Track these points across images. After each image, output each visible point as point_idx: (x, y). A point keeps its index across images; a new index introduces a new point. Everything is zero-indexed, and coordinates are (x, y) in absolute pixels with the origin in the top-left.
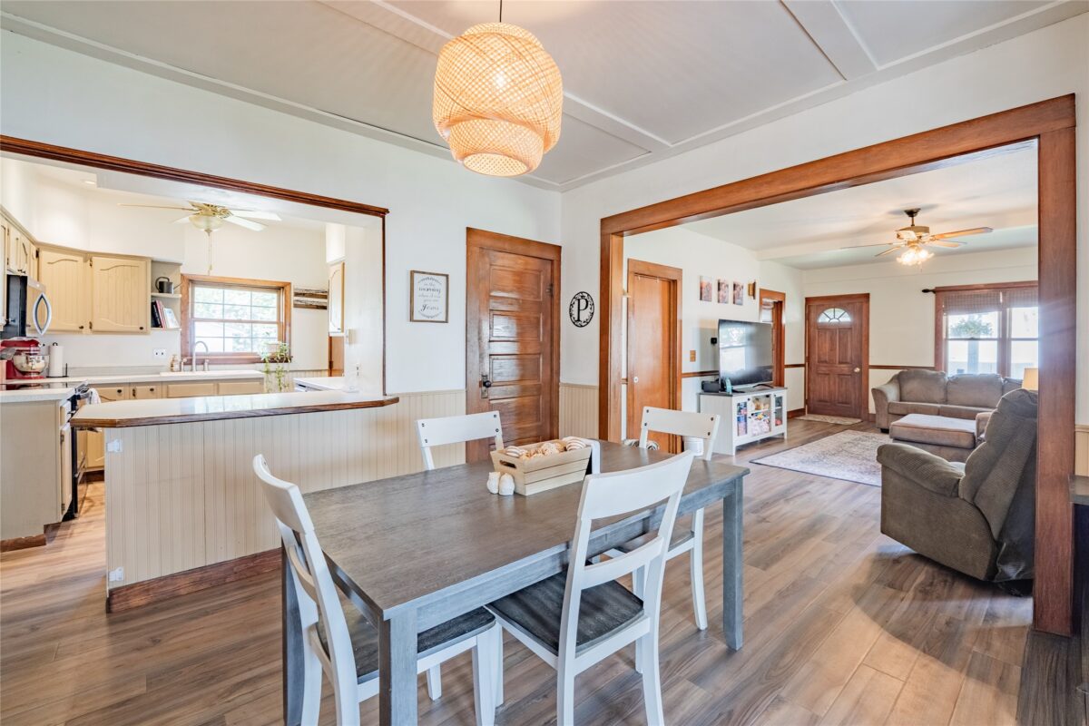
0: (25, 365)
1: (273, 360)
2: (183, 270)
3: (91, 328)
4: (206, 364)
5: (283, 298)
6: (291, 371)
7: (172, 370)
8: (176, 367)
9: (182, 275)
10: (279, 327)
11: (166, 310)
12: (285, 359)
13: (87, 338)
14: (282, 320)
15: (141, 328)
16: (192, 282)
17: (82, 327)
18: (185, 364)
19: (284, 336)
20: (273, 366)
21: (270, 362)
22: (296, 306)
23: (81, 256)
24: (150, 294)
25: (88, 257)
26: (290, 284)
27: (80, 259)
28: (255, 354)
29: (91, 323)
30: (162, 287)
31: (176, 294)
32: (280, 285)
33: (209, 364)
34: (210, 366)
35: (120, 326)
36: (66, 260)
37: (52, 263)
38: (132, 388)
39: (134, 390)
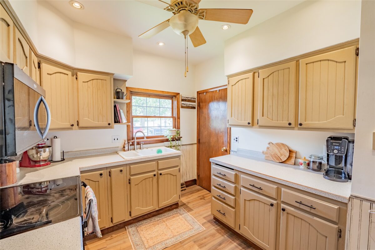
0: (35, 156)
2: (128, 84)
3: (78, 125)
4: (142, 145)
5: (175, 103)
6: (182, 145)
7: (124, 151)
8: (126, 148)
9: (127, 88)
10: (174, 119)
11: (122, 111)
12: (179, 139)
13: (76, 132)
14: (175, 115)
15: (109, 124)
16: (133, 92)
17: (73, 125)
18: (131, 145)
19: (177, 126)
20: (174, 143)
21: (172, 141)
22: (182, 107)
23: (70, 71)
24: (113, 100)
25: (75, 72)
26: (179, 94)
27: (70, 73)
28: (163, 136)
29: (78, 122)
30: (118, 95)
31: (125, 101)
32: (175, 95)
33: (143, 144)
34: (144, 146)
35: (96, 124)
36: (60, 73)
37: (51, 74)
38: (108, 170)
39: (110, 172)
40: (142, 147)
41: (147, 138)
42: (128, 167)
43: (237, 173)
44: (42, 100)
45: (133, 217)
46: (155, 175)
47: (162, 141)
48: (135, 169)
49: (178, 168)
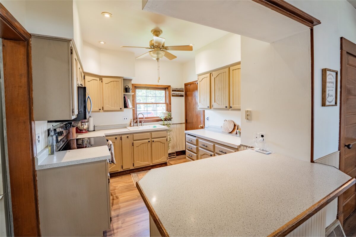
0: (81, 127)
1: (165, 120)
2: (133, 82)
3: (103, 109)
4: (142, 122)
5: (168, 92)
6: (172, 124)
7: (131, 126)
8: (132, 124)
9: (132, 84)
10: (166, 105)
11: (128, 100)
12: (170, 119)
13: (102, 113)
14: (168, 102)
15: (121, 109)
16: (136, 87)
17: (100, 110)
18: (135, 123)
19: (169, 109)
20: (166, 122)
21: (165, 121)
22: (173, 96)
23: (98, 78)
24: (123, 93)
25: (101, 78)
26: (170, 86)
27: (98, 79)
28: (158, 117)
29: (103, 107)
30: (126, 90)
31: (131, 93)
32: (167, 87)
33: (143, 122)
34: (144, 123)
35: (113, 108)
36: (94, 80)
37: (89, 81)
38: (120, 136)
39: (121, 137)
40: (142, 124)
41: (146, 118)
42: (132, 135)
43: (197, 138)
44: (89, 97)
45: (135, 167)
46: (149, 142)
47: (158, 121)
48: (136, 137)
49: (166, 138)
